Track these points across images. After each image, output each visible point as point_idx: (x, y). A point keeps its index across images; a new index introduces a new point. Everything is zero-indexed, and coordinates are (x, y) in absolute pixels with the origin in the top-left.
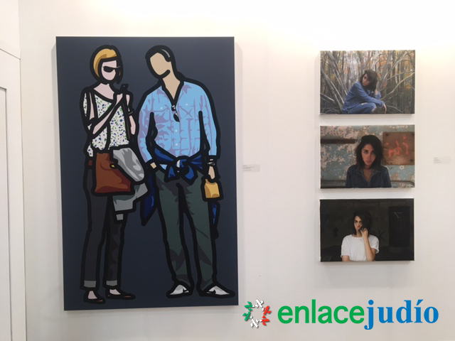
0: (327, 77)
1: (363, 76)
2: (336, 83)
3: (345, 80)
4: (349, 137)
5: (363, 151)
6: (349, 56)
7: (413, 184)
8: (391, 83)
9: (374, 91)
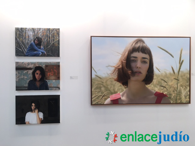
0: (18, 39)
1: (35, 39)
2: (23, 42)
3: (27, 41)
4: (29, 67)
5: (36, 73)
6: (28, 30)
7: (59, 88)
8: (48, 43)
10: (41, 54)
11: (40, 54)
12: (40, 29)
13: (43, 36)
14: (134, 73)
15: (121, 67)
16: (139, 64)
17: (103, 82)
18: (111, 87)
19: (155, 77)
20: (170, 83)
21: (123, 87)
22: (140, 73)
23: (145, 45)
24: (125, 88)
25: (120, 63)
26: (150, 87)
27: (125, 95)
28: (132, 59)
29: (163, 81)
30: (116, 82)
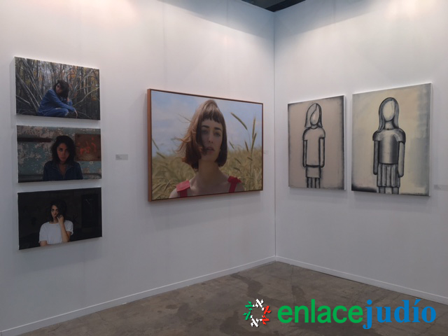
0: (22, 81)
1: (56, 85)
2: (32, 88)
3: (40, 86)
4: (45, 136)
5: (58, 149)
6: (43, 66)
7: (100, 176)
8: (80, 94)
9: (66, 98)
10: (68, 112)
11: (65, 112)
12: (65, 66)
13: (70, 80)
14: (205, 150)
15: (190, 140)
16: (211, 137)
17: (167, 164)
18: (178, 172)
19: (228, 156)
20: (244, 165)
21: (193, 171)
22: (213, 150)
23: (217, 109)
24: (196, 172)
25: (189, 135)
26: (223, 169)
27: (195, 182)
28: (204, 128)
29: (237, 162)
30: (184, 163)
